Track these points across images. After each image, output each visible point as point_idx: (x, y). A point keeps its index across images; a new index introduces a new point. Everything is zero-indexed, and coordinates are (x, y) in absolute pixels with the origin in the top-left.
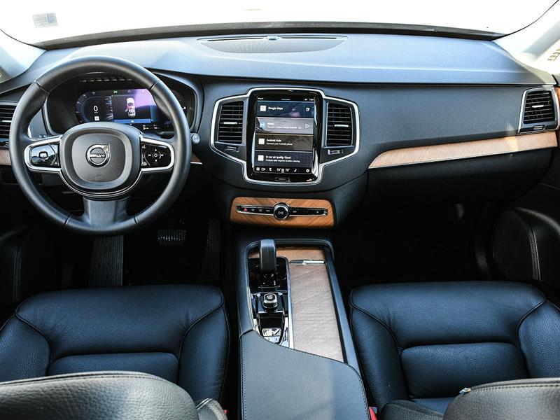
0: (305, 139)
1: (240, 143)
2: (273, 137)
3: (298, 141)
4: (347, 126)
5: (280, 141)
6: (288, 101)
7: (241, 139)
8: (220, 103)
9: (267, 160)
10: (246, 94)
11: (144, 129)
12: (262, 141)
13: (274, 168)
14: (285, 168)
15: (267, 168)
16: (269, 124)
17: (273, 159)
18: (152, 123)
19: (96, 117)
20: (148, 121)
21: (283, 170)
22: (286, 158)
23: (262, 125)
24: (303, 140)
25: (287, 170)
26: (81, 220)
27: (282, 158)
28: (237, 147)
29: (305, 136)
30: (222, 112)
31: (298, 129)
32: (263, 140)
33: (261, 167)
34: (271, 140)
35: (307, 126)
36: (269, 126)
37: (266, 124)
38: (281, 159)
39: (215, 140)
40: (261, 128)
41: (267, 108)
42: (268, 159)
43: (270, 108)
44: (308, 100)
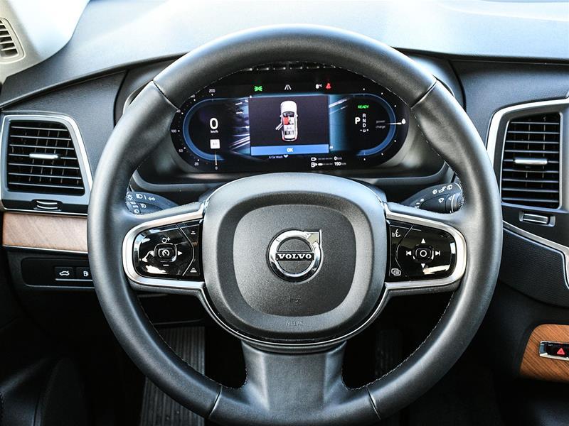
1: (556, 206)
7: (557, 196)
8: (504, 117)
10: (565, 97)
11: (313, 165)
18: (331, 154)
19: (212, 142)
20: (323, 149)
26: (242, 398)
28: (549, 215)
30: (509, 137)
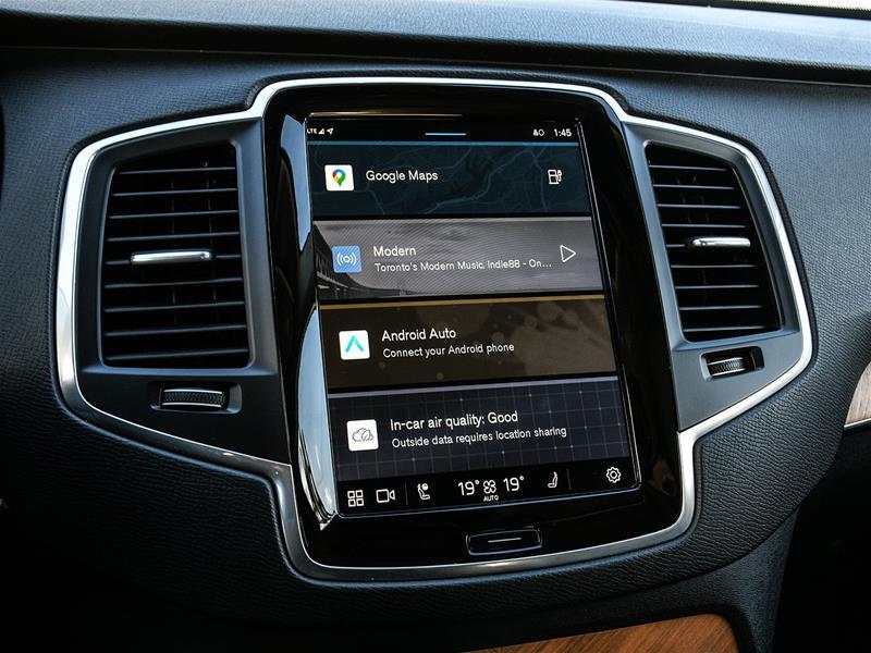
0: (570, 317)
1: (242, 361)
2: (410, 319)
3: (540, 328)
4: (745, 242)
5: (449, 334)
6: (455, 140)
7: (241, 338)
8: (101, 160)
9: (397, 443)
10: (241, 107)
12: (355, 345)
13: (444, 486)
14: (498, 475)
15: (404, 485)
16: (379, 252)
17: (425, 432)
21: (490, 486)
22: (495, 418)
23: (346, 259)
24: (559, 322)
25: (514, 483)
27: (477, 421)
28: (225, 385)
29: (569, 302)
30: (115, 206)
31: (525, 270)
32: (362, 336)
33: (369, 487)
34: (403, 336)
35: (567, 253)
36: (385, 261)
37: (366, 256)
38: (471, 430)
39: (83, 357)
40: (344, 277)
41: (358, 177)
42: (404, 434)
43: (372, 176)
44: (550, 137)
